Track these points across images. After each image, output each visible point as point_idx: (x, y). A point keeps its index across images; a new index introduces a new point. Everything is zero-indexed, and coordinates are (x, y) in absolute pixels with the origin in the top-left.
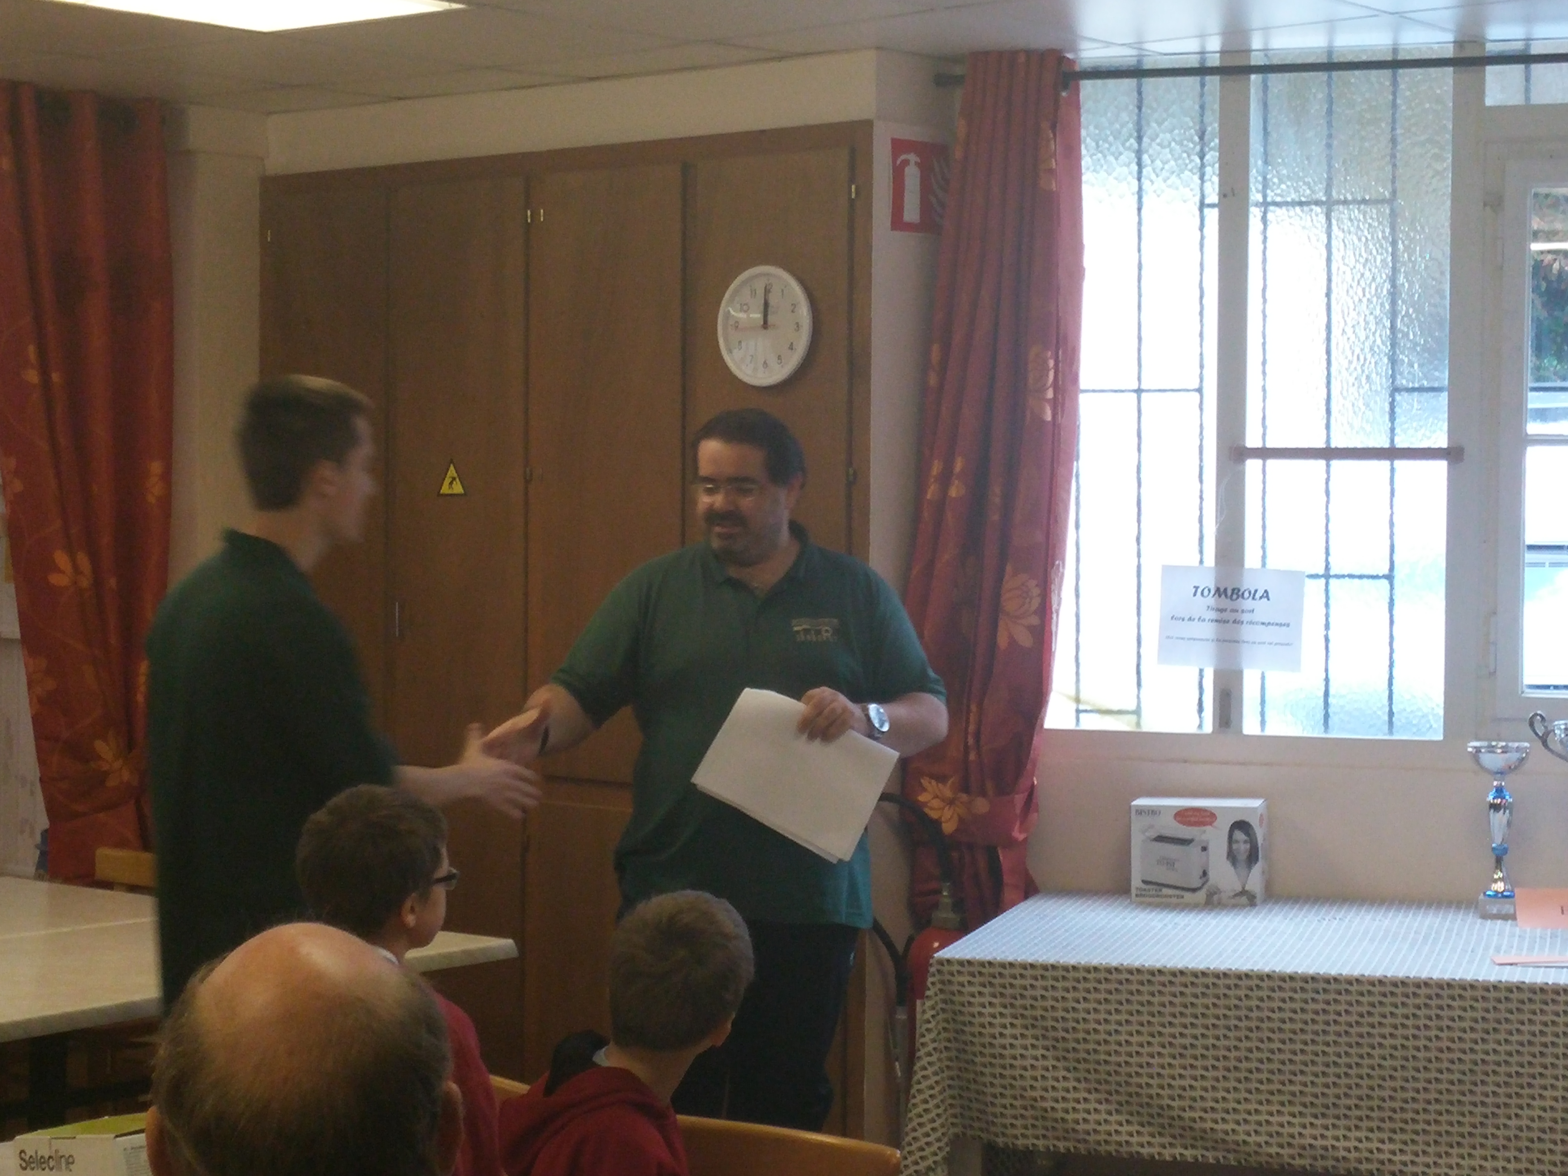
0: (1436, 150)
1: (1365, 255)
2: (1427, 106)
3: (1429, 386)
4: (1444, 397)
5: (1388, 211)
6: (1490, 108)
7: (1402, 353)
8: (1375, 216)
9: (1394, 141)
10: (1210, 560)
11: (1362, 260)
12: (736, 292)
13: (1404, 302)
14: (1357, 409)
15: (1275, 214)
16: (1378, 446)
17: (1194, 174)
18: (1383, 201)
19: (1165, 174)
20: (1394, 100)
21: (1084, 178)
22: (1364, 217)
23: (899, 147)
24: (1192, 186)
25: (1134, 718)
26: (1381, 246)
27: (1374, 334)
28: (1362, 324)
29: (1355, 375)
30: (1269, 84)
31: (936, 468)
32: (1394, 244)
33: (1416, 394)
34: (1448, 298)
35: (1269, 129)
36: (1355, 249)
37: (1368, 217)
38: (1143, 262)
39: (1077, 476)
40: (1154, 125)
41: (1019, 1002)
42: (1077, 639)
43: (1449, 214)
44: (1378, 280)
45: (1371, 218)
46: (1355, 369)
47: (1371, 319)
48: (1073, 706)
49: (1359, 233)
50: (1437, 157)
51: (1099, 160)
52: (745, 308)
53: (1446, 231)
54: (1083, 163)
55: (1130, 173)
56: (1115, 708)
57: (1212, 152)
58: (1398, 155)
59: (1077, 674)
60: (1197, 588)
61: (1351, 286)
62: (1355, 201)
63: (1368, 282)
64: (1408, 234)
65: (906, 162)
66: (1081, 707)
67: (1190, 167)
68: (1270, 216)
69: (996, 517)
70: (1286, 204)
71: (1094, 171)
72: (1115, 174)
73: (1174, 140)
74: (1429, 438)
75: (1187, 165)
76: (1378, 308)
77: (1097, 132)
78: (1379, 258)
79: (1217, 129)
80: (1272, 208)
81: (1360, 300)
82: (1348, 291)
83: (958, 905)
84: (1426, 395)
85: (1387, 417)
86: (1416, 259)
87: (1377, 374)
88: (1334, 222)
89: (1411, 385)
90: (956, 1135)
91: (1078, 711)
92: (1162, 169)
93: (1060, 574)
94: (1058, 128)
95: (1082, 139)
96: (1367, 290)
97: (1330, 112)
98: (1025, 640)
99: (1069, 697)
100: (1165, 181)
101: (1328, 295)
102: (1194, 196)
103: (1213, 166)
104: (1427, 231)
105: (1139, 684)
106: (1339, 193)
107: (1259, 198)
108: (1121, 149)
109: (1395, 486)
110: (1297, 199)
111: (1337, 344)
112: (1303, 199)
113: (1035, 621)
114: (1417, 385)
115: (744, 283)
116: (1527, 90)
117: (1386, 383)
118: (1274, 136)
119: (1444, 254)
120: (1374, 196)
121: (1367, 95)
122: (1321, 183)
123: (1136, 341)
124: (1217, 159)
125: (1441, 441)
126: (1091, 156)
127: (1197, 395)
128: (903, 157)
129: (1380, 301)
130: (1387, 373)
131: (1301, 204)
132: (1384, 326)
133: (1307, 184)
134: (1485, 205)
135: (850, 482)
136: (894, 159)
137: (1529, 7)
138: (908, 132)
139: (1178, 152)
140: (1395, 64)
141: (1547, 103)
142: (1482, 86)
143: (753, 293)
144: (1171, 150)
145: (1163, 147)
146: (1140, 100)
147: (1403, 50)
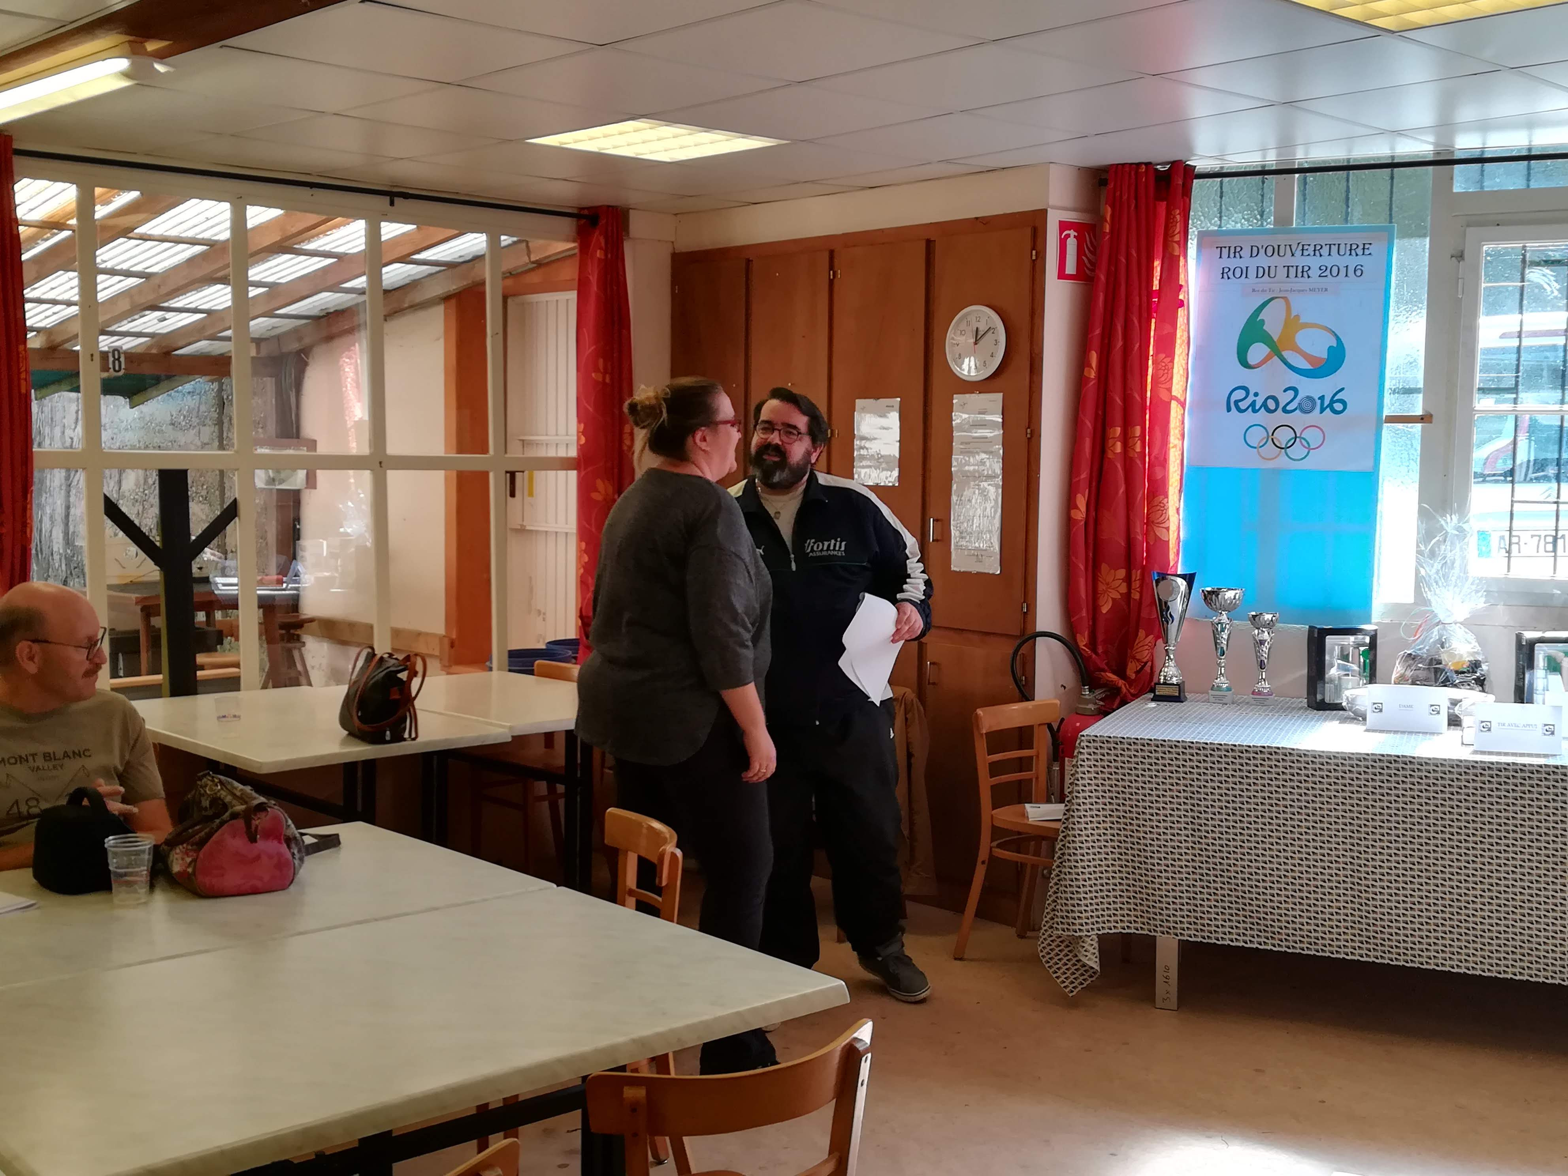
6: (1456, 194)
12: (958, 323)
20: (1392, 190)
23: (1064, 226)
30: (1307, 180)
40: (1230, 208)
52: (963, 333)
53: (1425, 275)
65: (1068, 236)
73: (1244, 218)
74: (1409, 410)
79: (1273, 211)
104: (1413, 275)
108: (1209, 225)
115: (963, 317)
116: (1482, 181)
121: (1373, 186)
125: (1419, 411)
128: (1067, 232)
134: (1452, 257)
135: (1029, 439)
136: (1061, 234)
137: (1484, 126)
138: (1070, 216)
139: (1246, 226)
140: (1393, 165)
141: (1495, 189)
142: (1452, 179)
143: (968, 324)
144: (1242, 224)
145: (1236, 223)
146: (1222, 193)
147: (1398, 156)
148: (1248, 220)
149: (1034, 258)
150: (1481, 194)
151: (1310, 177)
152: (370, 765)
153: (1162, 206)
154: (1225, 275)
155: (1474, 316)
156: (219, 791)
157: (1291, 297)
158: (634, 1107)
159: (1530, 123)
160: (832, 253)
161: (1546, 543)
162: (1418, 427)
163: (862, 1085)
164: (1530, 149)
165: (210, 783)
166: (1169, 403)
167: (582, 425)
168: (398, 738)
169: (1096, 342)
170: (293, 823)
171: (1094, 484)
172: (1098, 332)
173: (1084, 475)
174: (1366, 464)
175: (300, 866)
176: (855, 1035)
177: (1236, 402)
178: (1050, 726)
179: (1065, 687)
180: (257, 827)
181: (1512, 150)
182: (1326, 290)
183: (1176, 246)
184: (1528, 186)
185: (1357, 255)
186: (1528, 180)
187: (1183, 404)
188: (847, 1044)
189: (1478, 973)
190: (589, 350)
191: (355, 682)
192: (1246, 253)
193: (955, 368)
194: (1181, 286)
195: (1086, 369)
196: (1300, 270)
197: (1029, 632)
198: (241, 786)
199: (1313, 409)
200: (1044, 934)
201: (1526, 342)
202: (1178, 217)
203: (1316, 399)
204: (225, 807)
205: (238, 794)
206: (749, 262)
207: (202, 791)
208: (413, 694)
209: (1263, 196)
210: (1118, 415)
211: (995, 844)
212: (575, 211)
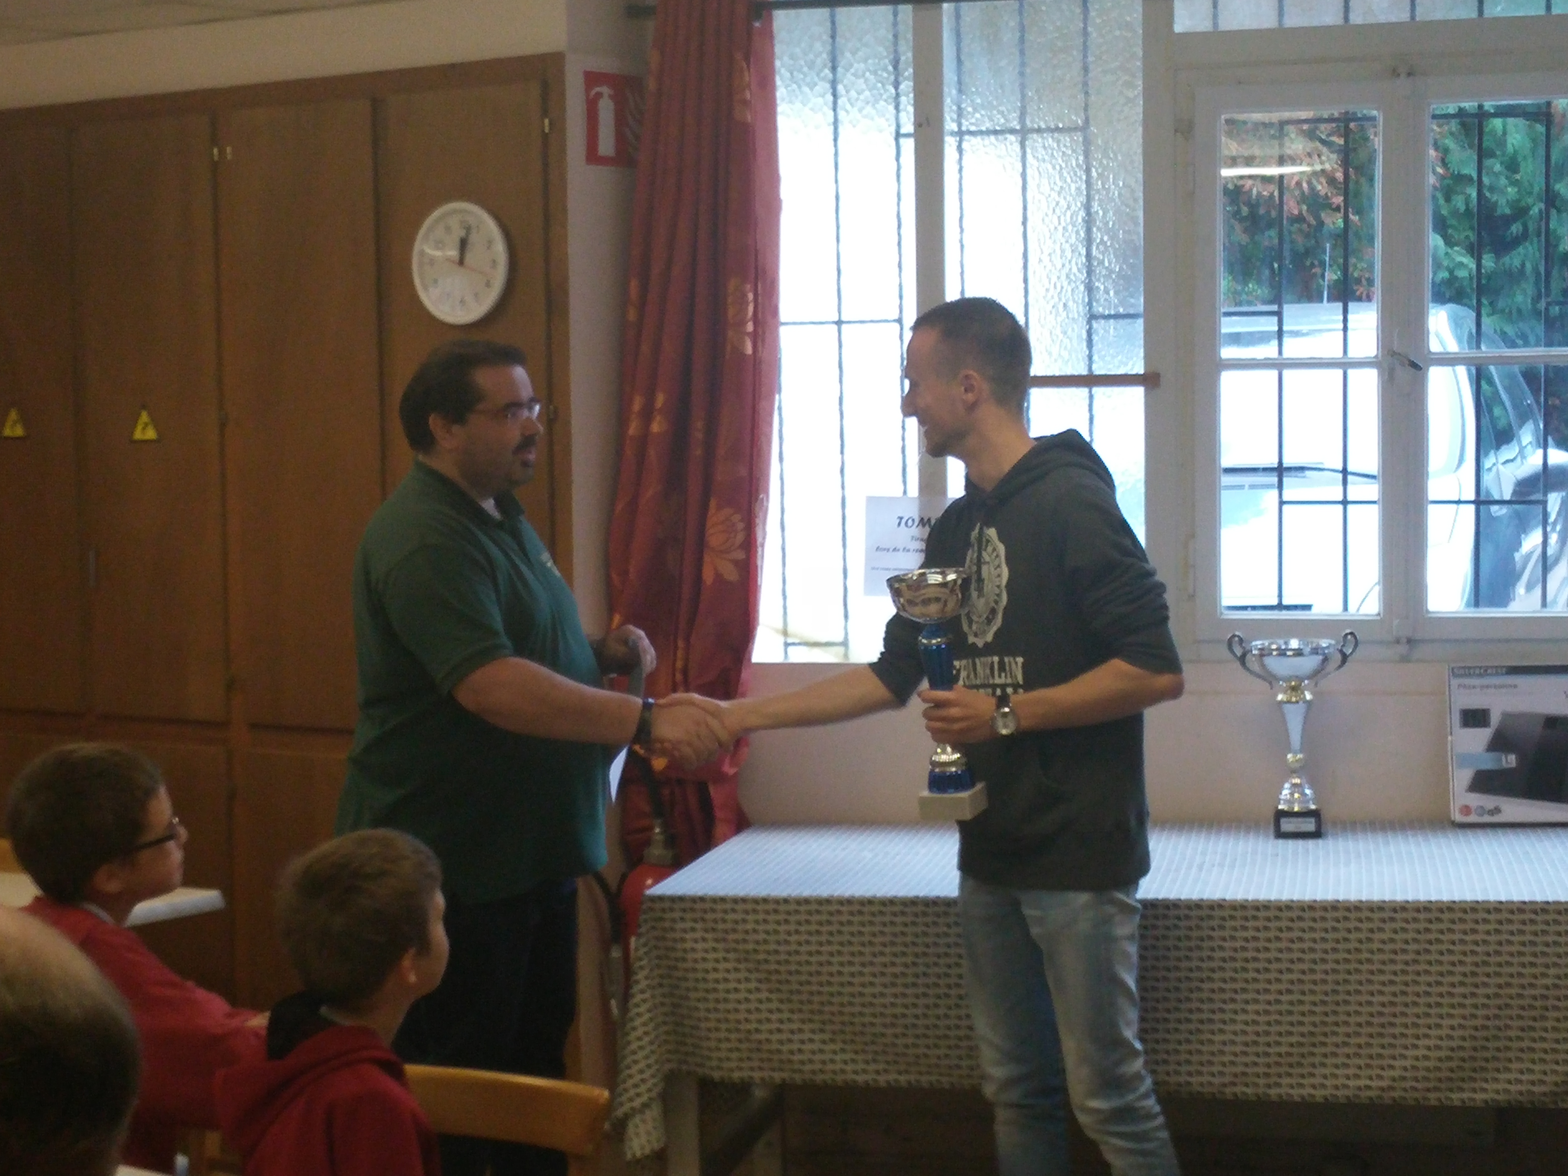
0: (1127, 78)
1: (1059, 184)
2: (1117, 33)
3: (1125, 312)
4: (1140, 324)
5: (1081, 139)
6: (1179, 34)
7: (1099, 280)
8: (1068, 144)
9: (1086, 69)
10: (914, 490)
11: (1057, 189)
12: (430, 229)
13: (1099, 229)
14: (1055, 338)
15: (969, 143)
16: (1076, 373)
17: (890, 104)
18: (1076, 129)
19: (860, 104)
20: (1085, 28)
21: (780, 109)
22: (1058, 146)
23: (592, 79)
24: (888, 116)
25: (841, 650)
26: (1075, 175)
27: (1070, 262)
28: (1058, 252)
29: (1052, 303)
30: (962, 13)
31: (637, 404)
32: (1088, 171)
33: (1112, 321)
34: (1142, 225)
35: (963, 58)
36: (1049, 178)
37: (1061, 145)
38: (840, 194)
39: (780, 408)
40: (848, 55)
41: (731, 937)
42: (784, 573)
43: (1141, 141)
44: (1073, 208)
45: (1065, 146)
46: (1053, 297)
47: (1067, 247)
48: (781, 639)
49: (1054, 161)
50: (1129, 85)
51: (794, 91)
52: (439, 245)
53: (1139, 159)
54: (779, 94)
55: (826, 104)
56: (823, 640)
57: (906, 82)
58: (1090, 83)
59: (785, 608)
60: (901, 518)
61: (1047, 215)
62: (1049, 130)
63: (1063, 211)
64: (1101, 163)
65: (599, 95)
66: (790, 641)
67: (884, 97)
68: (965, 145)
69: (698, 452)
70: (981, 133)
71: (791, 102)
72: (810, 105)
73: (869, 70)
74: (1126, 364)
75: (881, 95)
76: (1074, 236)
77: (791, 62)
78: (1073, 186)
79: (911, 59)
80: (966, 137)
81: (1056, 228)
82: (1043, 220)
83: (671, 841)
84: (1122, 322)
85: (1085, 344)
86: (1109, 187)
87: (1074, 301)
88: (1028, 151)
89: (1107, 312)
90: (672, 1071)
91: (787, 645)
92: (857, 99)
93: (764, 508)
94: (752, 60)
95: (777, 70)
96: (1062, 218)
97: (1022, 40)
98: (731, 574)
99: (777, 631)
100: (860, 110)
101: (1024, 223)
102: (889, 126)
103: (907, 96)
104: (1120, 158)
105: (846, 616)
106: (1032, 121)
107: (954, 127)
108: (816, 79)
109: (1094, 412)
110: (991, 128)
111: (1034, 273)
112: (998, 128)
113: (740, 555)
114: (1112, 312)
115: (438, 221)
116: (1215, 16)
117: (1083, 310)
118: (967, 65)
119: (1136, 181)
120: (1067, 125)
121: (1058, 24)
122: (1015, 112)
123: (836, 273)
124: (911, 89)
125: (1139, 368)
126: (786, 87)
127: (897, 326)
128: (598, 89)
129: (1075, 229)
130: (1083, 301)
131: (995, 132)
132: (1080, 254)
133: (1002, 113)
134: (1177, 131)
136: (587, 93)
138: (602, 65)
139: (873, 82)
141: (1236, 28)
142: (1171, 12)
143: (448, 229)
144: (866, 80)
145: (858, 77)
146: (834, 30)
149: (547, 130)
150: (1217, 35)
151: (965, 7)
162: (1138, 390)
169: (640, 264)
172: (642, 247)
184: (1282, 23)
186: (1281, 12)
195: (628, 307)
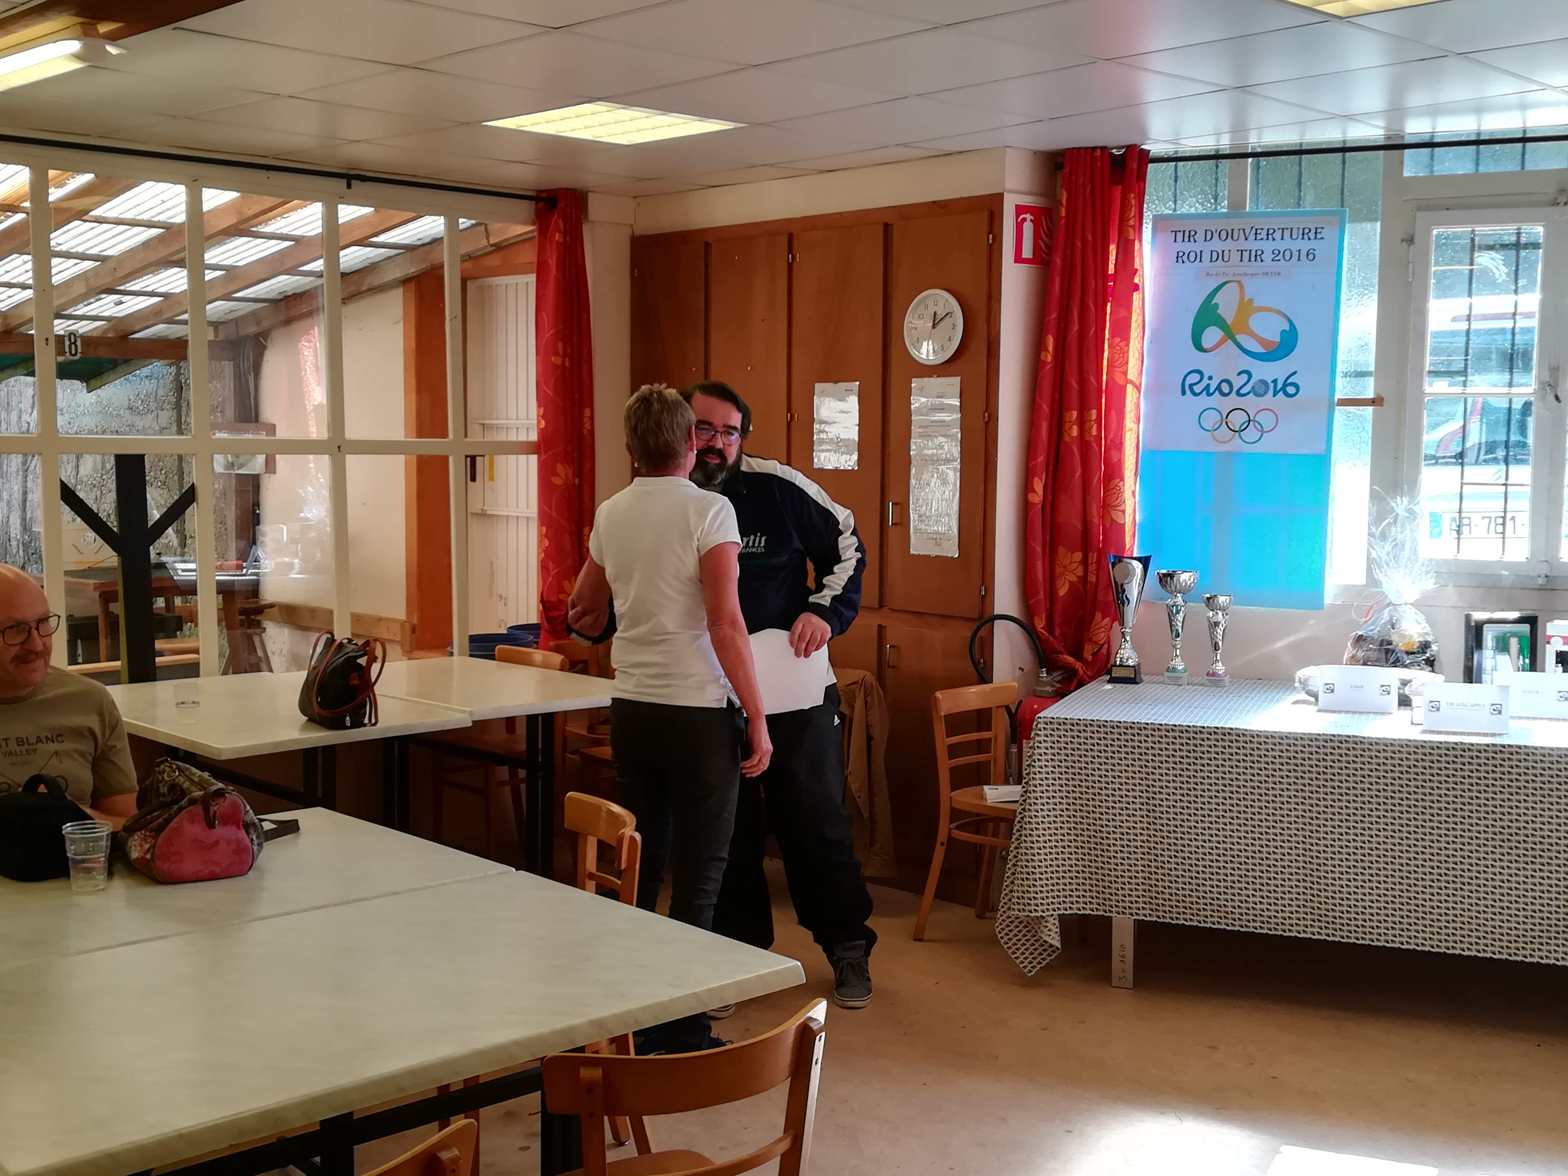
6: (1406, 178)
9: (1342, 200)
12: (916, 307)
20: (1343, 174)
23: (1020, 210)
30: (1261, 165)
40: (1185, 193)
52: (921, 317)
53: (1376, 259)
65: (1024, 220)
73: (1198, 202)
74: (1362, 392)
79: (1226, 195)
97: (1300, 182)
104: (1364, 259)
108: (1163, 208)
115: (921, 300)
116: (1431, 166)
121: (1326, 170)
125: (1370, 395)
128: (1024, 216)
134: (1402, 241)
135: (987, 423)
136: (1017, 219)
137: (1434, 111)
138: (1026, 200)
139: (1200, 210)
140: (1344, 150)
141: (1445, 173)
142: (1402, 163)
143: (926, 307)
144: (1196, 209)
145: (1191, 207)
146: (1176, 177)
147: (1350, 141)
148: (1202, 204)
149: (991, 242)
150: (1431, 179)
151: (1263, 161)
152: (329, 750)
153: (1118, 191)
154: (1180, 259)
155: (1424, 299)
156: (177, 777)
157: (1245, 281)
158: (590, 1087)
159: (1479, 108)
160: (790, 237)
161: (1497, 524)
162: (1370, 409)
163: (816, 1063)
164: (1478, 134)
165: (168, 769)
166: (1125, 387)
167: (542, 409)
168: (358, 723)
169: (1053, 326)
170: (252, 808)
171: (1051, 468)
172: (1054, 316)
173: (1041, 459)
174: (1321, 447)
175: (259, 851)
176: (809, 1014)
177: (1191, 386)
178: (1008, 708)
179: (1023, 670)
180: (215, 813)
181: (1462, 135)
182: (1279, 274)
183: (1131, 230)
184: (1477, 170)
185: (1309, 239)
186: (1477, 164)
187: (1138, 388)
188: (802, 1023)
189: (1427, 949)
190: (548, 334)
191: (314, 668)
192: (1200, 237)
193: (914, 352)
194: (1136, 270)
195: (1043, 353)
196: (1253, 254)
197: (987, 616)
198: (199, 772)
199: (1266, 393)
200: (1002, 916)
201: (1475, 325)
202: (1133, 201)
203: (1269, 381)
204: (184, 793)
205: (197, 780)
206: (707, 245)
207: (160, 778)
208: (373, 680)
209: (1217, 180)
210: (1074, 399)
211: (954, 825)
212: (533, 194)
